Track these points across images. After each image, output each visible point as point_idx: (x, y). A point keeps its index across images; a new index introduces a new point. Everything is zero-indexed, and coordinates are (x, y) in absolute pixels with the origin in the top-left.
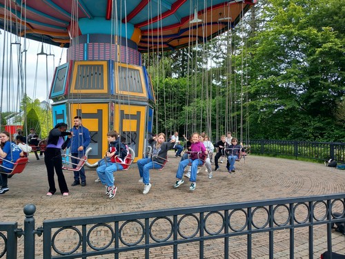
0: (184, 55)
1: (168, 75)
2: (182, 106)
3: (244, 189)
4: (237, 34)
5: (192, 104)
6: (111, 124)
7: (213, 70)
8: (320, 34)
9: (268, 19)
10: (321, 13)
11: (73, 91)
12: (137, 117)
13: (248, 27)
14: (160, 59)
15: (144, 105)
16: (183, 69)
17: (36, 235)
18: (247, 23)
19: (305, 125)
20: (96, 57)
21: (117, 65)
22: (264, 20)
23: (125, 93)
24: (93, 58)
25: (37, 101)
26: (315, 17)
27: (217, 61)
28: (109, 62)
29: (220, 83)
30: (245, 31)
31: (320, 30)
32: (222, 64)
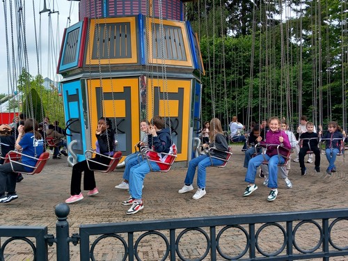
0: (245, 1)
1: (222, 32)
2: (244, 78)
3: (343, 199)
5: (260, 74)
6: (143, 106)
7: (292, 22)
11: (89, 61)
12: (178, 96)
14: (208, 9)
15: (189, 79)
16: (244, 23)
17: (71, 244)
20: (120, 12)
21: (149, 21)
23: (160, 62)
24: (116, 12)
25: (39, 78)
27: (298, 8)
28: (138, 18)
29: (303, 41)
32: (305, 12)
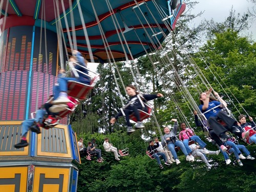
0: (111, 110)
2: (110, 164)
4: (163, 91)
8: (241, 91)
9: (191, 77)
10: (239, 73)
13: (172, 84)
15: (68, 167)
18: (172, 81)
19: (241, 183)
22: (187, 78)
26: (235, 77)
29: (149, 138)
30: (170, 88)
31: (241, 88)
